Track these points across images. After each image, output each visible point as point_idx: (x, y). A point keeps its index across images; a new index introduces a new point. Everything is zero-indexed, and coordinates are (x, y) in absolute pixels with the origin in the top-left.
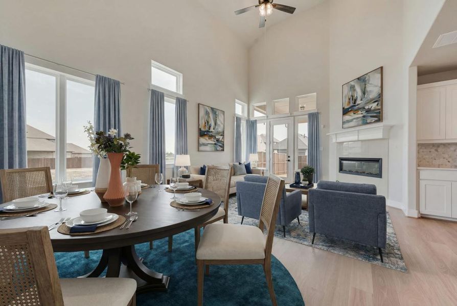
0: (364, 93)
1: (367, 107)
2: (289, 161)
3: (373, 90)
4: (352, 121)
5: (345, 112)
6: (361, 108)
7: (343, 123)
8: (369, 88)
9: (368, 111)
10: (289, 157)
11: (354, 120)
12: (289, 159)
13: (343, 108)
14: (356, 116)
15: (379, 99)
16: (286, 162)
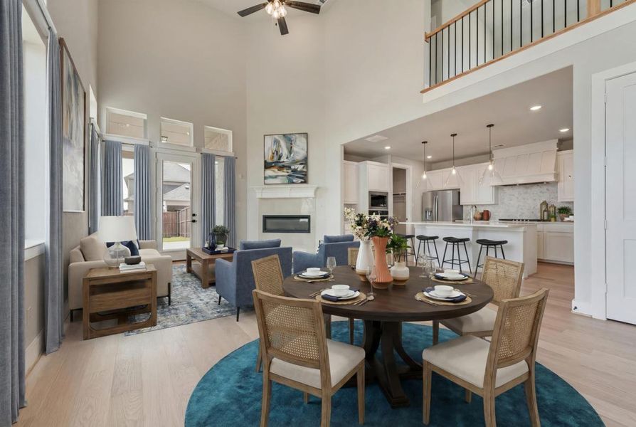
0: (290, 153)
1: (293, 167)
2: (194, 221)
3: (299, 152)
4: (276, 177)
5: (267, 166)
6: (286, 167)
7: (265, 178)
8: (295, 149)
9: (295, 171)
10: (194, 215)
11: (280, 178)
12: (194, 218)
13: (265, 162)
14: (281, 173)
15: (305, 162)
16: (189, 224)
